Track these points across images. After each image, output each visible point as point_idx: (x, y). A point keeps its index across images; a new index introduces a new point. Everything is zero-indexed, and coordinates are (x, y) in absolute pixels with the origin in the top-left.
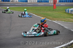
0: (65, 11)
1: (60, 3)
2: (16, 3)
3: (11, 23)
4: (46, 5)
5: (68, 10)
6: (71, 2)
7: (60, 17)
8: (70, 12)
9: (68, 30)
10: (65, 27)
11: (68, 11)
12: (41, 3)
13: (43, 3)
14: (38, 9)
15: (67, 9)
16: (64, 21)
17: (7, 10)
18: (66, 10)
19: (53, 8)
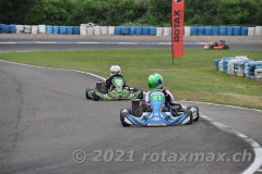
0: (213, 67)
1: (195, 37)
2: (39, 37)
4: (145, 46)
5: (225, 64)
6: (233, 34)
7: (198, 86)
8: (230, 70)
9: (227, 133)
10: (215, 123)
11: (225, 68)
12: (126, 37)
13: (136, 37)
15: (221, 57)
16: (213, 102)
17: (109, 85)
18: (217, 63)
19: (171, 55)
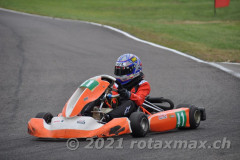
3: (21, 72)
14: (145, 9)
